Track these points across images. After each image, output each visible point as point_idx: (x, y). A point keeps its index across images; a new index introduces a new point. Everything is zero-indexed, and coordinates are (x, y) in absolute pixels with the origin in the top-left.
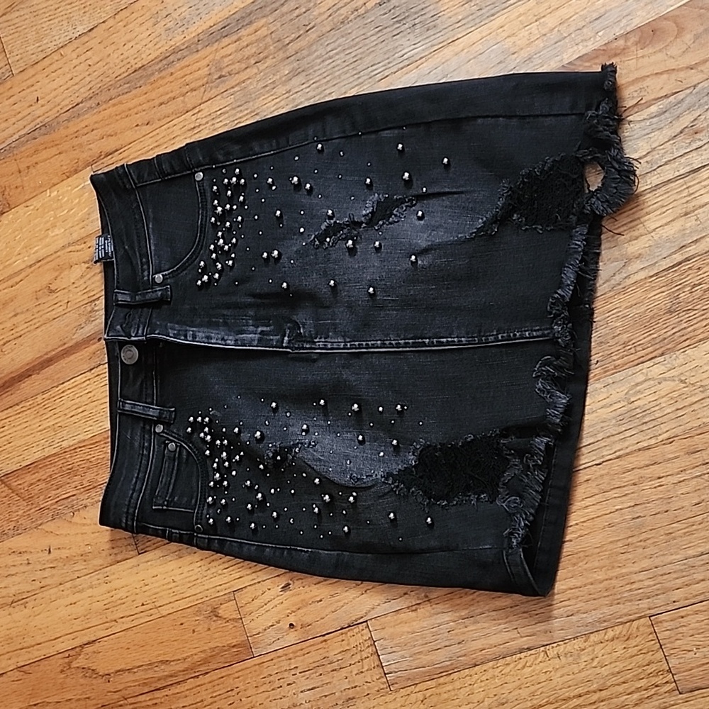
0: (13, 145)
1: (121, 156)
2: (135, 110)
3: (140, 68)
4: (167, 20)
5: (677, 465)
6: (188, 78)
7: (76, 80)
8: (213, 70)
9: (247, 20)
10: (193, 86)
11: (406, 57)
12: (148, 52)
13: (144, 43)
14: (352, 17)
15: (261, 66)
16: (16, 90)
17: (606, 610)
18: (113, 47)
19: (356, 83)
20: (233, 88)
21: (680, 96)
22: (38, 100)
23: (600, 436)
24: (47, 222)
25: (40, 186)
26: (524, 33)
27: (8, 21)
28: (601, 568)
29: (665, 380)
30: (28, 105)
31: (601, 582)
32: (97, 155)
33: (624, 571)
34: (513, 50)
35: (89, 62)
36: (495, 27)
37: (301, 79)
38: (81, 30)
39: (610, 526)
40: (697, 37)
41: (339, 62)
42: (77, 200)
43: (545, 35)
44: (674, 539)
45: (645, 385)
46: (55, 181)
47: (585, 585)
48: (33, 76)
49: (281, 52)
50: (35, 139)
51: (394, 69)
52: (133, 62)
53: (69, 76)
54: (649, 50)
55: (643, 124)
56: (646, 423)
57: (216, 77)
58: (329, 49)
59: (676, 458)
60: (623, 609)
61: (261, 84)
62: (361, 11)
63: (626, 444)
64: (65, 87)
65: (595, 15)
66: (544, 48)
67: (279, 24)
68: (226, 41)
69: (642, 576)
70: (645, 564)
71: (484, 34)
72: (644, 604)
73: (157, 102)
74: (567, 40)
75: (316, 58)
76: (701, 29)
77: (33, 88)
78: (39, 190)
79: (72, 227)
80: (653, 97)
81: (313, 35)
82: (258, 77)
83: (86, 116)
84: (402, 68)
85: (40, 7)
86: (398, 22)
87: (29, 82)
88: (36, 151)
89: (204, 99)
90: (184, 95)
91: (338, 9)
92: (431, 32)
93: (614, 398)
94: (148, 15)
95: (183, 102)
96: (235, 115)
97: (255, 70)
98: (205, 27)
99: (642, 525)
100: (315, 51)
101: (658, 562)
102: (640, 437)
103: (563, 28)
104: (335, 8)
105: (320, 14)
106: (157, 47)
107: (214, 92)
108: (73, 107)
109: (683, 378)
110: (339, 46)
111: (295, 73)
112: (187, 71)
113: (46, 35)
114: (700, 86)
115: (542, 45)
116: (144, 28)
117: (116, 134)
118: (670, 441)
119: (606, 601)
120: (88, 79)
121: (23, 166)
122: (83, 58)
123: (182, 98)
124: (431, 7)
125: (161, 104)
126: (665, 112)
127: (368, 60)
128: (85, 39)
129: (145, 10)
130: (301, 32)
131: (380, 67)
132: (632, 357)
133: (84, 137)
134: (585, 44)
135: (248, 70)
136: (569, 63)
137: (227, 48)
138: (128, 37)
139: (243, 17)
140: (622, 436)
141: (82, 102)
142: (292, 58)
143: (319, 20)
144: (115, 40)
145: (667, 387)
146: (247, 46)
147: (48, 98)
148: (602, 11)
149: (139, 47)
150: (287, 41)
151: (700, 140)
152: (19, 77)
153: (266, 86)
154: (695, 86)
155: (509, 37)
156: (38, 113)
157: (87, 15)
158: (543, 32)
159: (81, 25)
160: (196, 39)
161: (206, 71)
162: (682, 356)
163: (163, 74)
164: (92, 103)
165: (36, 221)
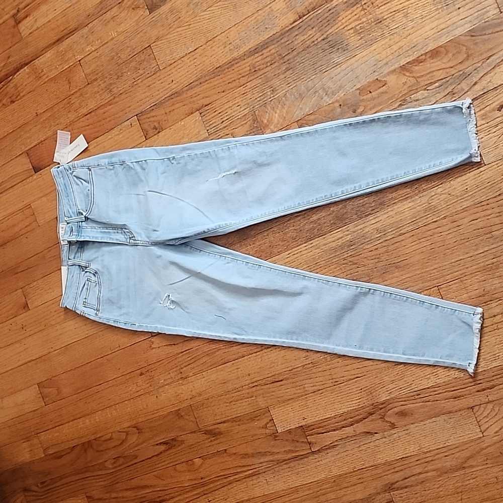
0: (162, 102)
1: (212, 106)
2: (217, 86)
3: (219, 67)
4: (230, 46)
5: (447, 227)
6: (240, 72)
7: (190, 72)
8: (252, 68)
9: (266, 46)
10: (243, 75)
11: (335, 62)
12: (222, 60)
13: (220, 56)
14: (312, 45)
15: (273, 66)
16: (162, 77)
17: (421, 285)
18: (206, 57)
19: (314, 74)
20: (261, 76)
21: (448, 79)
22: (172, 81)
23: (418, 218)
24: (180, 136)
25: (176, 120)
26: (384, 52)
27: (156, 45)
28: (418, 269)
29: (443, 194)
30: (168, 83)
31: (419, 274)
32: (201, 106)
33: (427, 269)
34: (380, 60)
35: (195, 64)
36: (372, 50)
37: (290, 72)
38: (191, 49)
39: (422, 253)
40: (453, 55)
41: (306, 64)
42: (193, 126)
43: (393, 53)
44: (447, 256)
45: (435, 196)
46: (183, 118)
47: (413, 276)
48: (170, 70)
49: (281, 60)
50: (172, 99)
51: (331, 68)
52: (215, 64)
53: (187, 70)
54: (435, 60)
55: (433, 90)
56: (435, 211)
57: (253, 71)
58: (302, 58)
59: (447, 224)
60: (428, 284)
61: (273, 74)
62: (316, 42)
63: (428, 220)
64: (185, 76)
65: (413, 45)
66: (393, 59)
67: (280, 48)
68: (257, 55)
69: (435, 271)
70: (435, 266)
71: (368, 53)
72: (436, 281)
73: (227, 82)
74: (402, 56)
75: (297, 63)
76: (455, 52)
77: (170, 76)
78: (175, 122)
79: (192, 138)
80: (436, 79)
81: (295, 53)
82: (272, 71)
83: (195, 89)
84: (334, 67)
85: (171, 39)
86: (331, 47)
87: (168, 73)
88: (173, 105)
89: (249, 81)
90: (239, 79)
91: (306, 42)
92: (345, 52)
93: (423, 202)
94: (221, 43)
95: (239, 82)
96: (262, 88)
97: (270, 68)
98: (247, 49)
99: (434, 251)
100: (297, 59)
101: (441, 265)
102: (433, 217)
103: (400, 50)
104: (304, 41)
105: (298, 44)
106: (226, 57)
107: (252, 78)
108: (189, 85)
109: (449, 193)
110: (307, 57)
111: (288, 69)
112: (240, 68)
113: (175, 52)
114: (455, 75)
115: (392, 58)
116: (219, 49)
117: (209, 97)
118: (445, 218)
119: (421, 281)
120: (195, 72)
121: (167, 111)
122: (192, 62)
123: (238, 80)
124: (346, 41)
125: (229, 83)
126: (441, 86)
127: (319, 64)
128: (193, 53)
129: (220, 41)
130: (290, 51)
131: (324, 67)
132: (430, 186)
133: (195, 98)
134: (409, 57)
135: (267, 68)
136: (403, 65)
137: (257, 58)
138: (213, 53)
139: (264, 45)
140: (426, 217)
141: (193, 82)
142: (286, 63)
143: (298, 46)
144: (207, 54)
145: (443, 196)
146: (266, 57)
147: (177, 80)
148: (416, 43)
149: (218, 57)
150: (284, 55)
151: (455, 97)
152: (163, 71)
153: (275, 75)
154: (453, 75)
155: (378, 54)
156: (173, 87)
157: (193, 43)
158: (392, 52)
159: (191, 47)
160: (243, 54)
161: (248, 68)
162: (449, 184)
163: (229, 70)
164: (198, 83)
165: (175, 136)
